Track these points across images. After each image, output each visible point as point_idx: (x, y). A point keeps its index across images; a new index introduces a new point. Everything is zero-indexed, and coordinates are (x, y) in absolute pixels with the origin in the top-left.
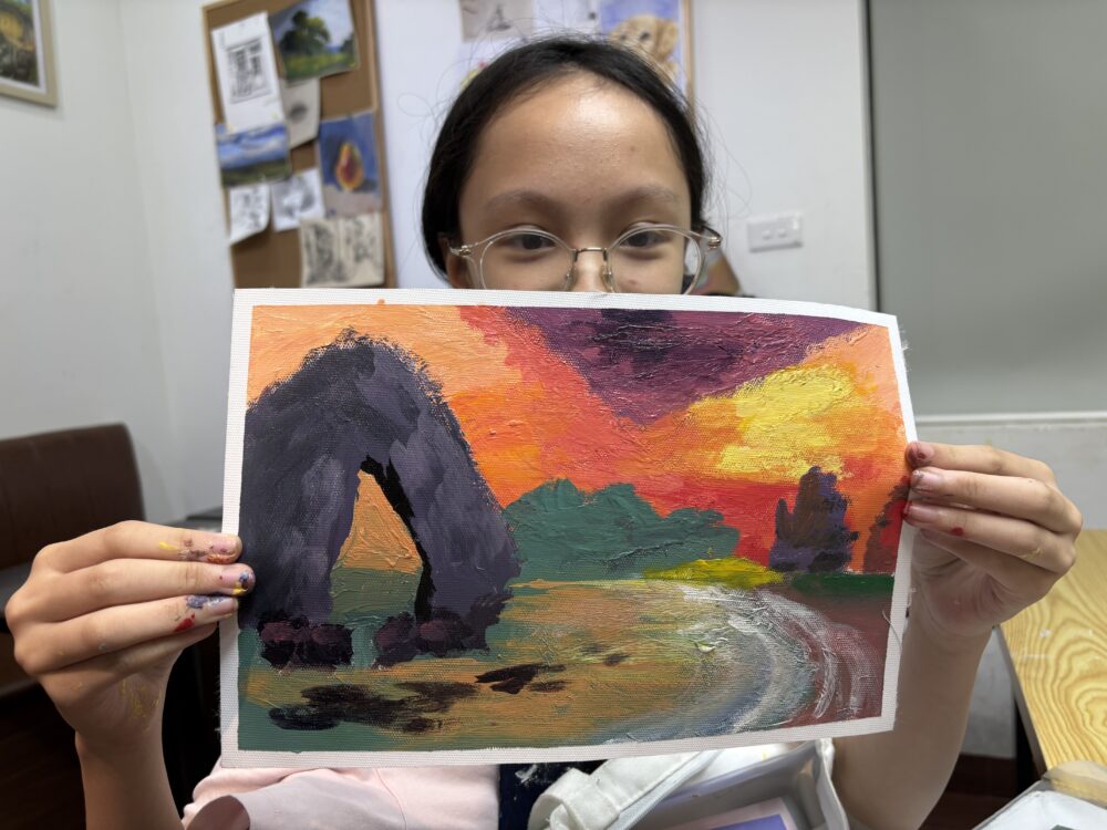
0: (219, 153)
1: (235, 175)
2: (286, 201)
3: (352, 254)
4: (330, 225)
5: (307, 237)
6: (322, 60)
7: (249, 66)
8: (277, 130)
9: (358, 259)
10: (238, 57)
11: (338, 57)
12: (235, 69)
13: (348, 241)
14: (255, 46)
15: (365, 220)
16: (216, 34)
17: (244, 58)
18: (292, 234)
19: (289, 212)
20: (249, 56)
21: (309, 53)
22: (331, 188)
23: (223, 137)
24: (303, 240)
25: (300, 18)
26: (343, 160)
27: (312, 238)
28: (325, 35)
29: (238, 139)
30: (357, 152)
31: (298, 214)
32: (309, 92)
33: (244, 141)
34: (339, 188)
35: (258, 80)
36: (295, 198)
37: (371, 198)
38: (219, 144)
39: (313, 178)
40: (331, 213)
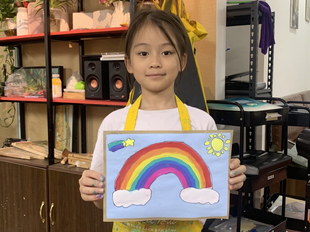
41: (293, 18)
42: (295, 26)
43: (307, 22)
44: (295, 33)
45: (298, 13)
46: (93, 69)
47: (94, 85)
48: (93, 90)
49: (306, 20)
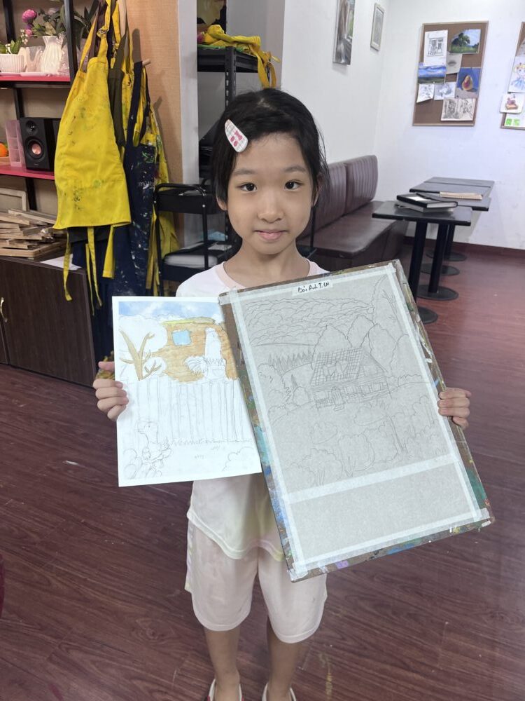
0: (418, 72)
1: (422, 80)
2: (440, 91)
3: (462, 110)
4: (456, 101)
5: (446, 103)
6: (466, 49)
7: (437, 46)
8: (444, 68)
9: (464, 112)
10: (434, 43)
11: (472, 49)
12: (431, 45)
13: (461, 106)
14: (441, 40)
15: (469, 100)
16: (427, 33)
17: (436, 44)
18: (441, 101)
19: (442, 94)
20: (438, 43)
21: (461, 46)
22: (459, 89)
23: (421, 67)
24: (444, 104)
25: (461, 35)
26: (466, 81)
27: (448, 104)
28: (468, 41)
29: (427, 68)
30: (471, 79)
31: (444, 95)
32: (458, 58)
33: (429, 69)
34: (462, 89)
35: (440, 51)
36: (444, 90)
37: (473, 94)
38: (419, 69)
39: (453, 85)
40: (457, 97)
41: (339, 48)
42: (343, 61)
43: (375, 51)
44: (344, 73)
45: (351, 40)
46: (33, 129)
47: (36, 151)
48: (37, 157)
49: (372, 47)
